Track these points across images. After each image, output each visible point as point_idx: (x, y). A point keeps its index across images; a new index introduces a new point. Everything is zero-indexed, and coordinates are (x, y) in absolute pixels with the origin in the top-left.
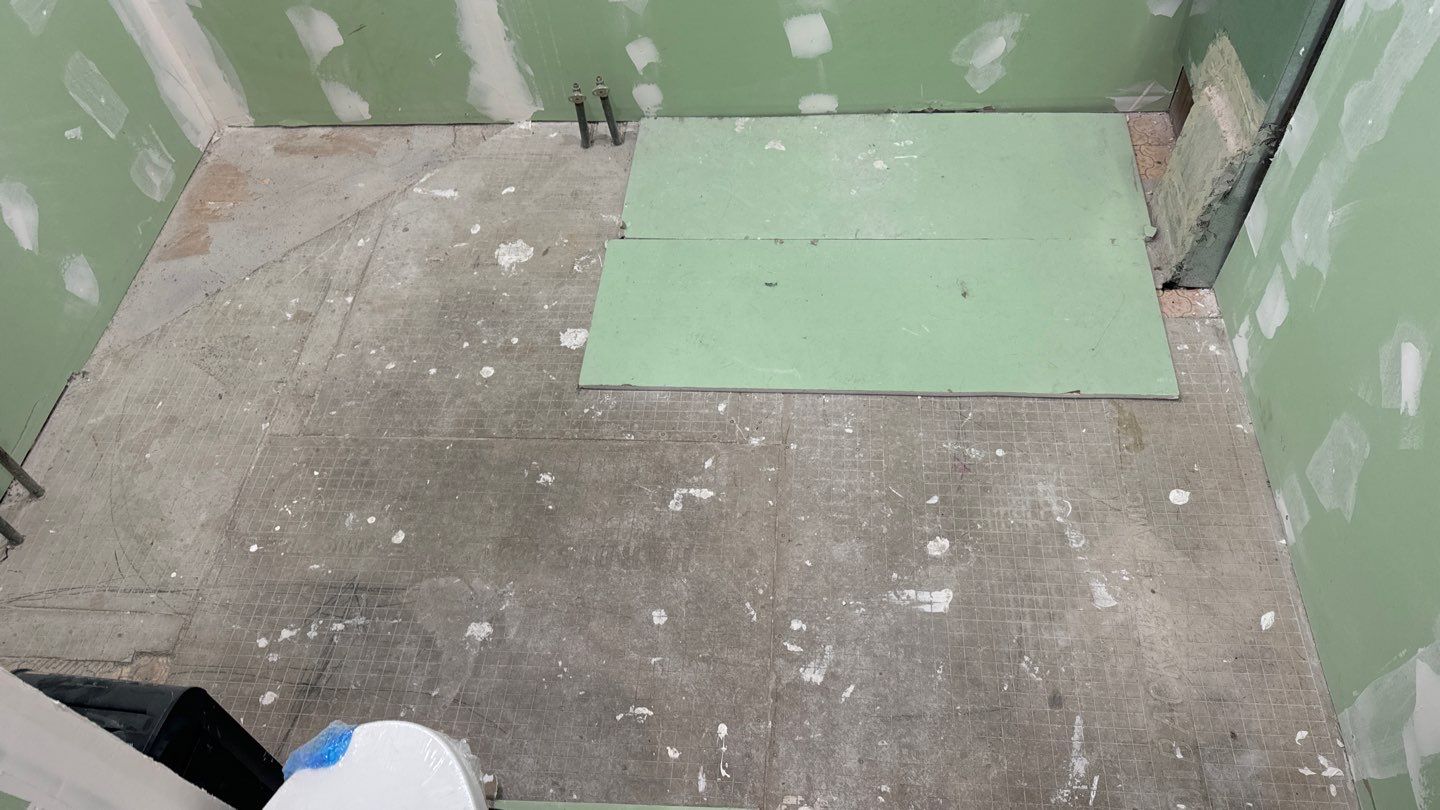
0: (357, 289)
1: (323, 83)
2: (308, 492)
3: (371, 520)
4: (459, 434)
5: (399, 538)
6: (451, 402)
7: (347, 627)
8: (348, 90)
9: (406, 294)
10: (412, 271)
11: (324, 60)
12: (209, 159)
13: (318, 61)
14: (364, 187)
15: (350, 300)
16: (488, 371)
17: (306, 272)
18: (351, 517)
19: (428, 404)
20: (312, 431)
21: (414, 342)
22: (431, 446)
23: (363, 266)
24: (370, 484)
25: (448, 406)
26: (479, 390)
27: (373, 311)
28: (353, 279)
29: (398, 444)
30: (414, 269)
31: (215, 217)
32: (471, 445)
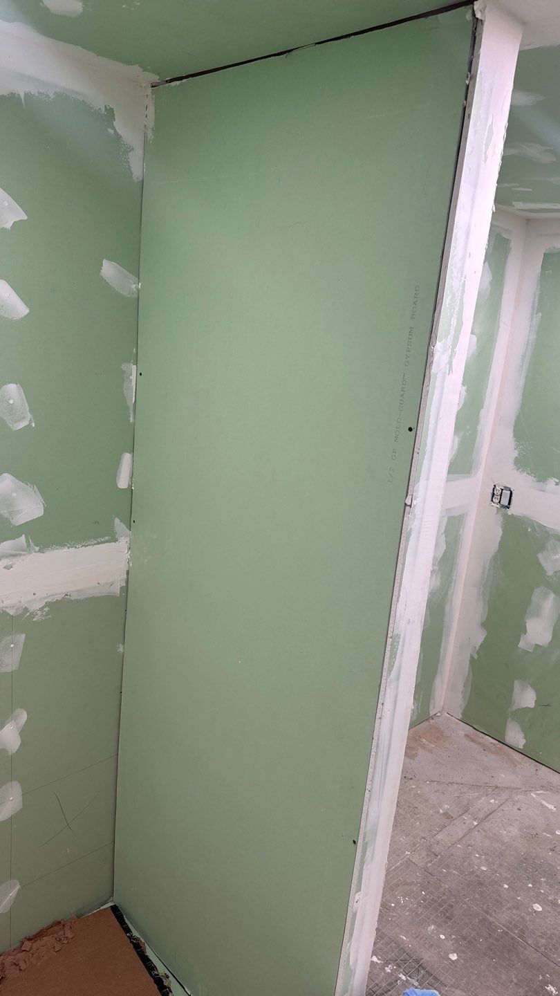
0: (481, 821)
1: (509, 719)
2: (416, 899)
3: (442, 937)
4: (508, 928)
5: (454, 957)
6: (509, 909)
7: (407, 980)
8: (520, 730)
9: (506, 839)
10: (515, 831)
11: (518, 710)
12: (432, 721)
13: (514, 709)
14: (504, 777)
15: (475, 823)
16: (537, 907)
17: (459, 797)
18: (433, 927)
19: (497, 901)
20: (430, 871)
21: (501, 865)
22: (490, 923)
23: (488, 812)
24: (450, 918)
25: (507, 909)
26: (529, 914)
27: (486, 836)
28: (481, 815)
29: (472, 909)
30: (516, 831)
31: (423, 747)
32: (513, 938)
